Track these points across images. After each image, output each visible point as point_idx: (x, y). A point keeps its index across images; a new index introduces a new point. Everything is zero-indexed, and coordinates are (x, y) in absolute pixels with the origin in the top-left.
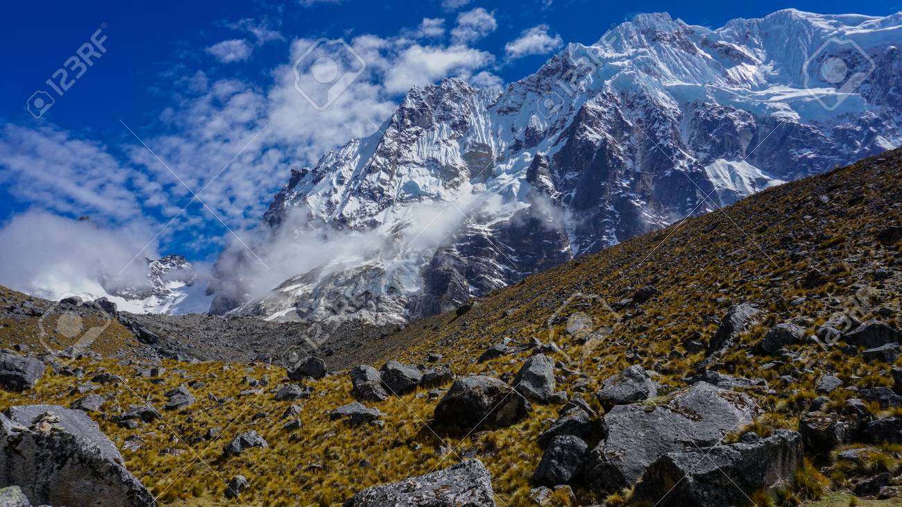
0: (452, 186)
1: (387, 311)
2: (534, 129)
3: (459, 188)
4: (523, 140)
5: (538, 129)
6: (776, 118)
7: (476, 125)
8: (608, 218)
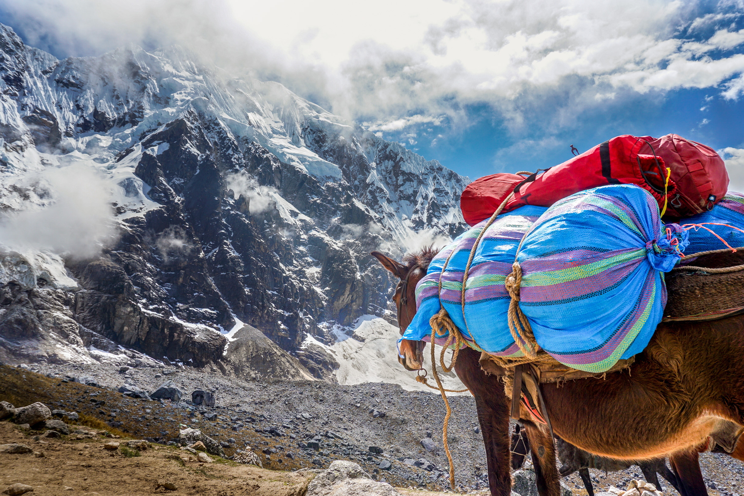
0: (15, 149)
1: (48, 309)
2: (103, 114)
3: (25, 154)
4: (93, 122)
5: (107, 116)
6: (294, 167)
7: (34, 87)
8: (223, 229)
